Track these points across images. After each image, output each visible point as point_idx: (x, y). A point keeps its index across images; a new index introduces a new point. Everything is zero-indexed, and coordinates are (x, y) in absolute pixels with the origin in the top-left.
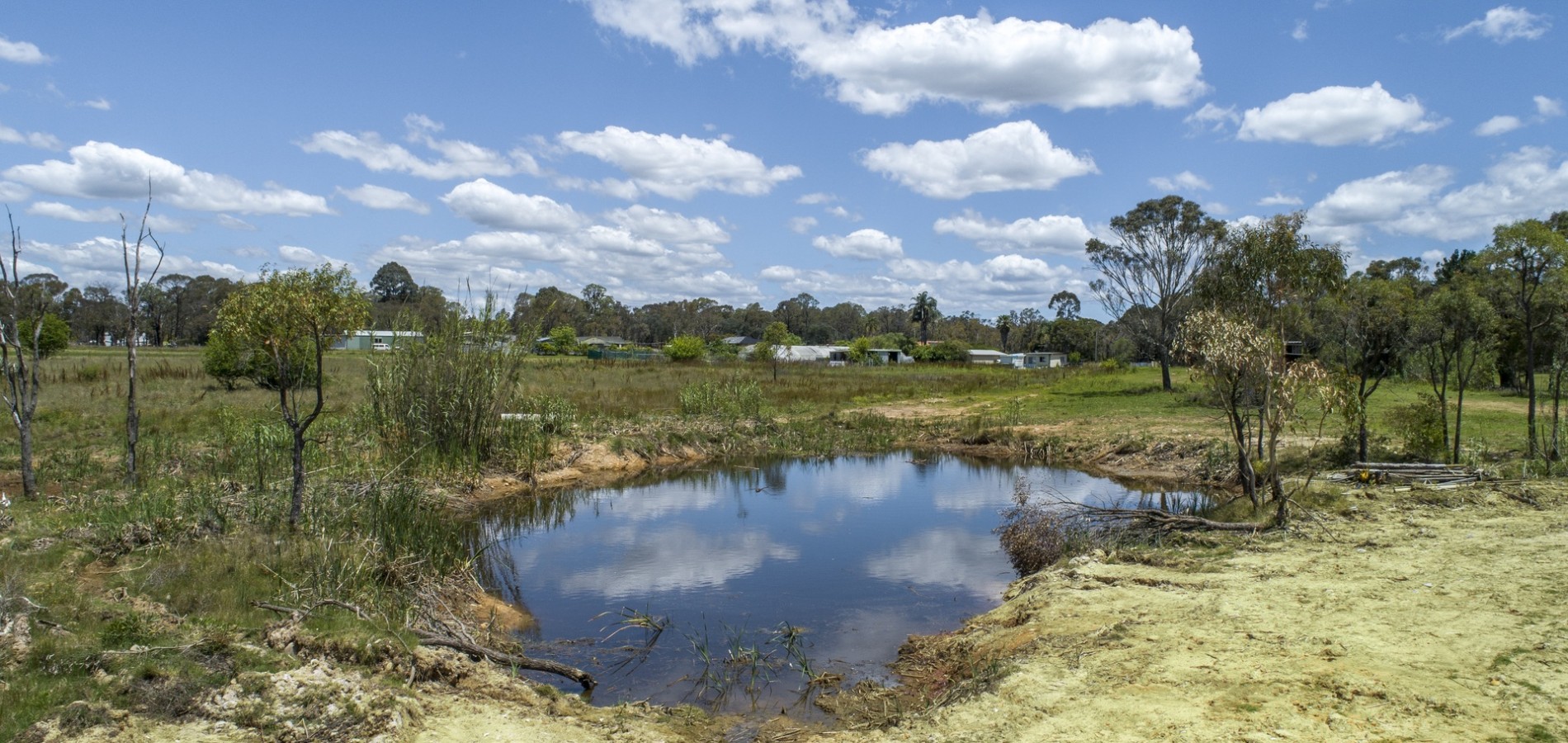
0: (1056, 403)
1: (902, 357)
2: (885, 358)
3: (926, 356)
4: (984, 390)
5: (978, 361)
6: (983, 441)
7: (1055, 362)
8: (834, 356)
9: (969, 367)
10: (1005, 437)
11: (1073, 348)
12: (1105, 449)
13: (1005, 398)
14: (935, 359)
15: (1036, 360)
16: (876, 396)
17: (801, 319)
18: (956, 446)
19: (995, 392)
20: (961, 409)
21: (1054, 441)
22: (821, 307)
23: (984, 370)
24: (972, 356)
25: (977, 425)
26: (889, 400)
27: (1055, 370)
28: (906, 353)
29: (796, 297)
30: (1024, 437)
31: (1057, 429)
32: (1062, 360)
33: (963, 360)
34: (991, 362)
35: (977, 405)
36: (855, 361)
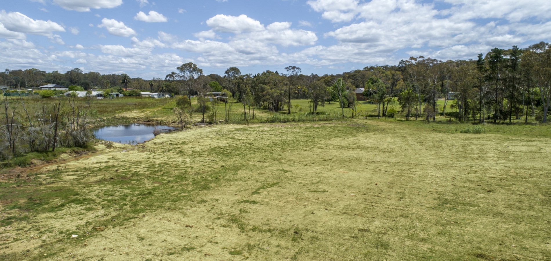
0: (164, 111)
1: (120, 95)
2: (115, 96)
3: (127, 94)
4: (147, 108)
5: (145, 96)
6: (149, 121)
7: (167, 96)
8: (98, 95)
9: (141, 98)
10: (153, 120)
11: (172, 92)
12: (171, 122)
13: (152, 110)
14: (130, 95)
15: (161, 95)
16: (121, 111)
17: (76, 77)
18: (143, 122)
19: (150, 108)
20: (142, 114)
21: (162, 121)
22: (83, 73)
23: (146, 99)
24: (142, 94)
25: (147, 118)
26: (124, 111)
27: (166, 99)
28: (121, 94)
29: (73, 69)
30: (157, 120)
31: (163, 119)
32: (169, 95)
33: (139, 96)
34: (148, 96)
35: (146, 112)
36: (106, 97)
